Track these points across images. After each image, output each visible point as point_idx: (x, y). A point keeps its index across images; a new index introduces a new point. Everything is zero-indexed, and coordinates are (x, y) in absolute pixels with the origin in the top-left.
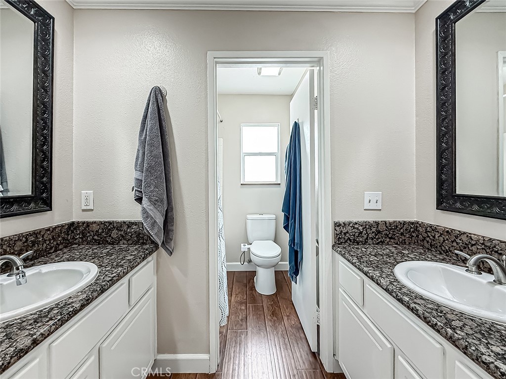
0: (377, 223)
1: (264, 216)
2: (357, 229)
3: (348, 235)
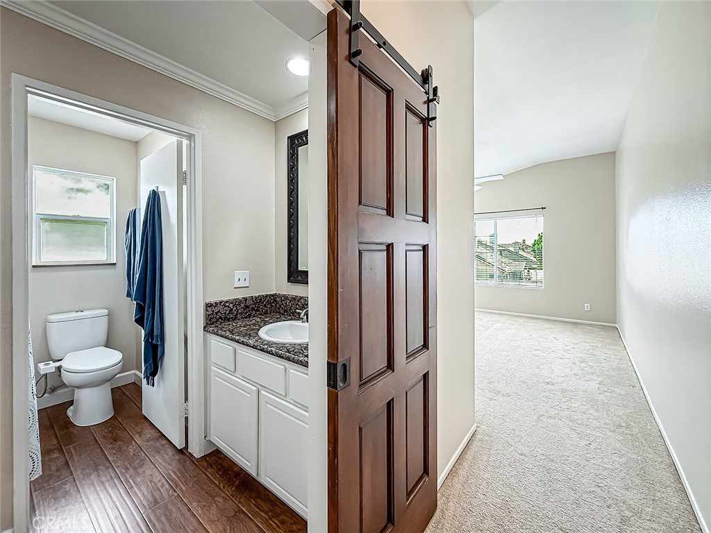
0: (245, 299)
1: (86, 313)
2: (228, 306)
3: (219, 314)
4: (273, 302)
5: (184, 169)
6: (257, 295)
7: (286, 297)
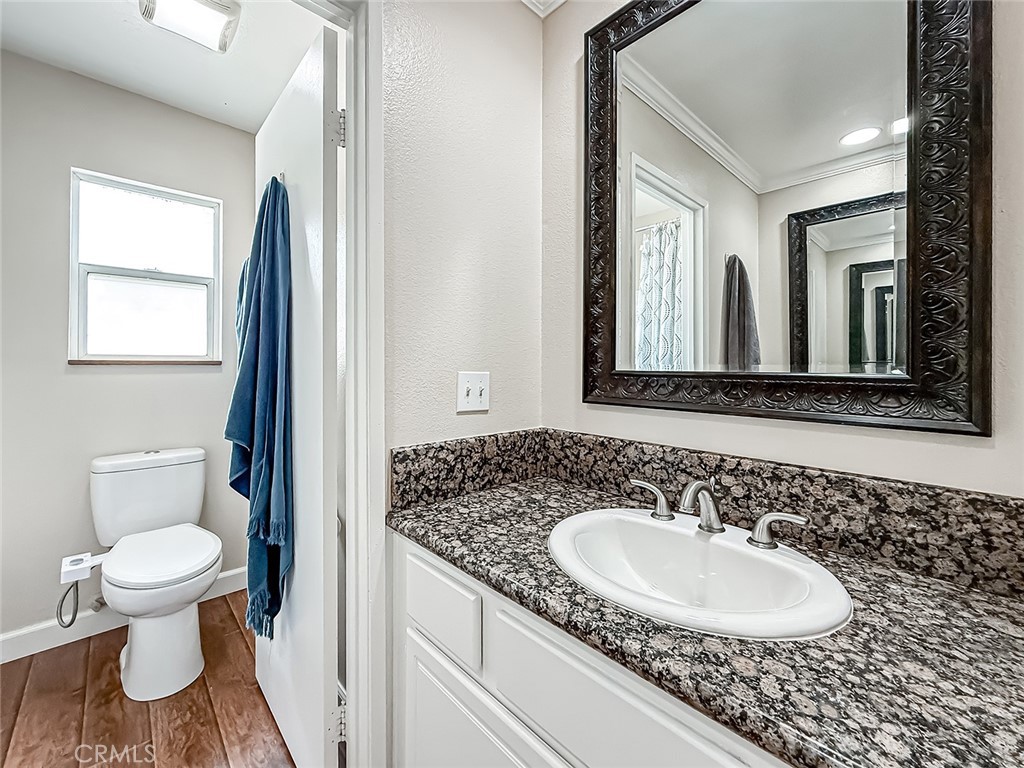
0: (482, 442)
1: (164, 456)
2: (445, 461)
3: (423, 480)
4: (539, 451)
5: (342, 104)
6: (505, 432)
7: (576, 440)
